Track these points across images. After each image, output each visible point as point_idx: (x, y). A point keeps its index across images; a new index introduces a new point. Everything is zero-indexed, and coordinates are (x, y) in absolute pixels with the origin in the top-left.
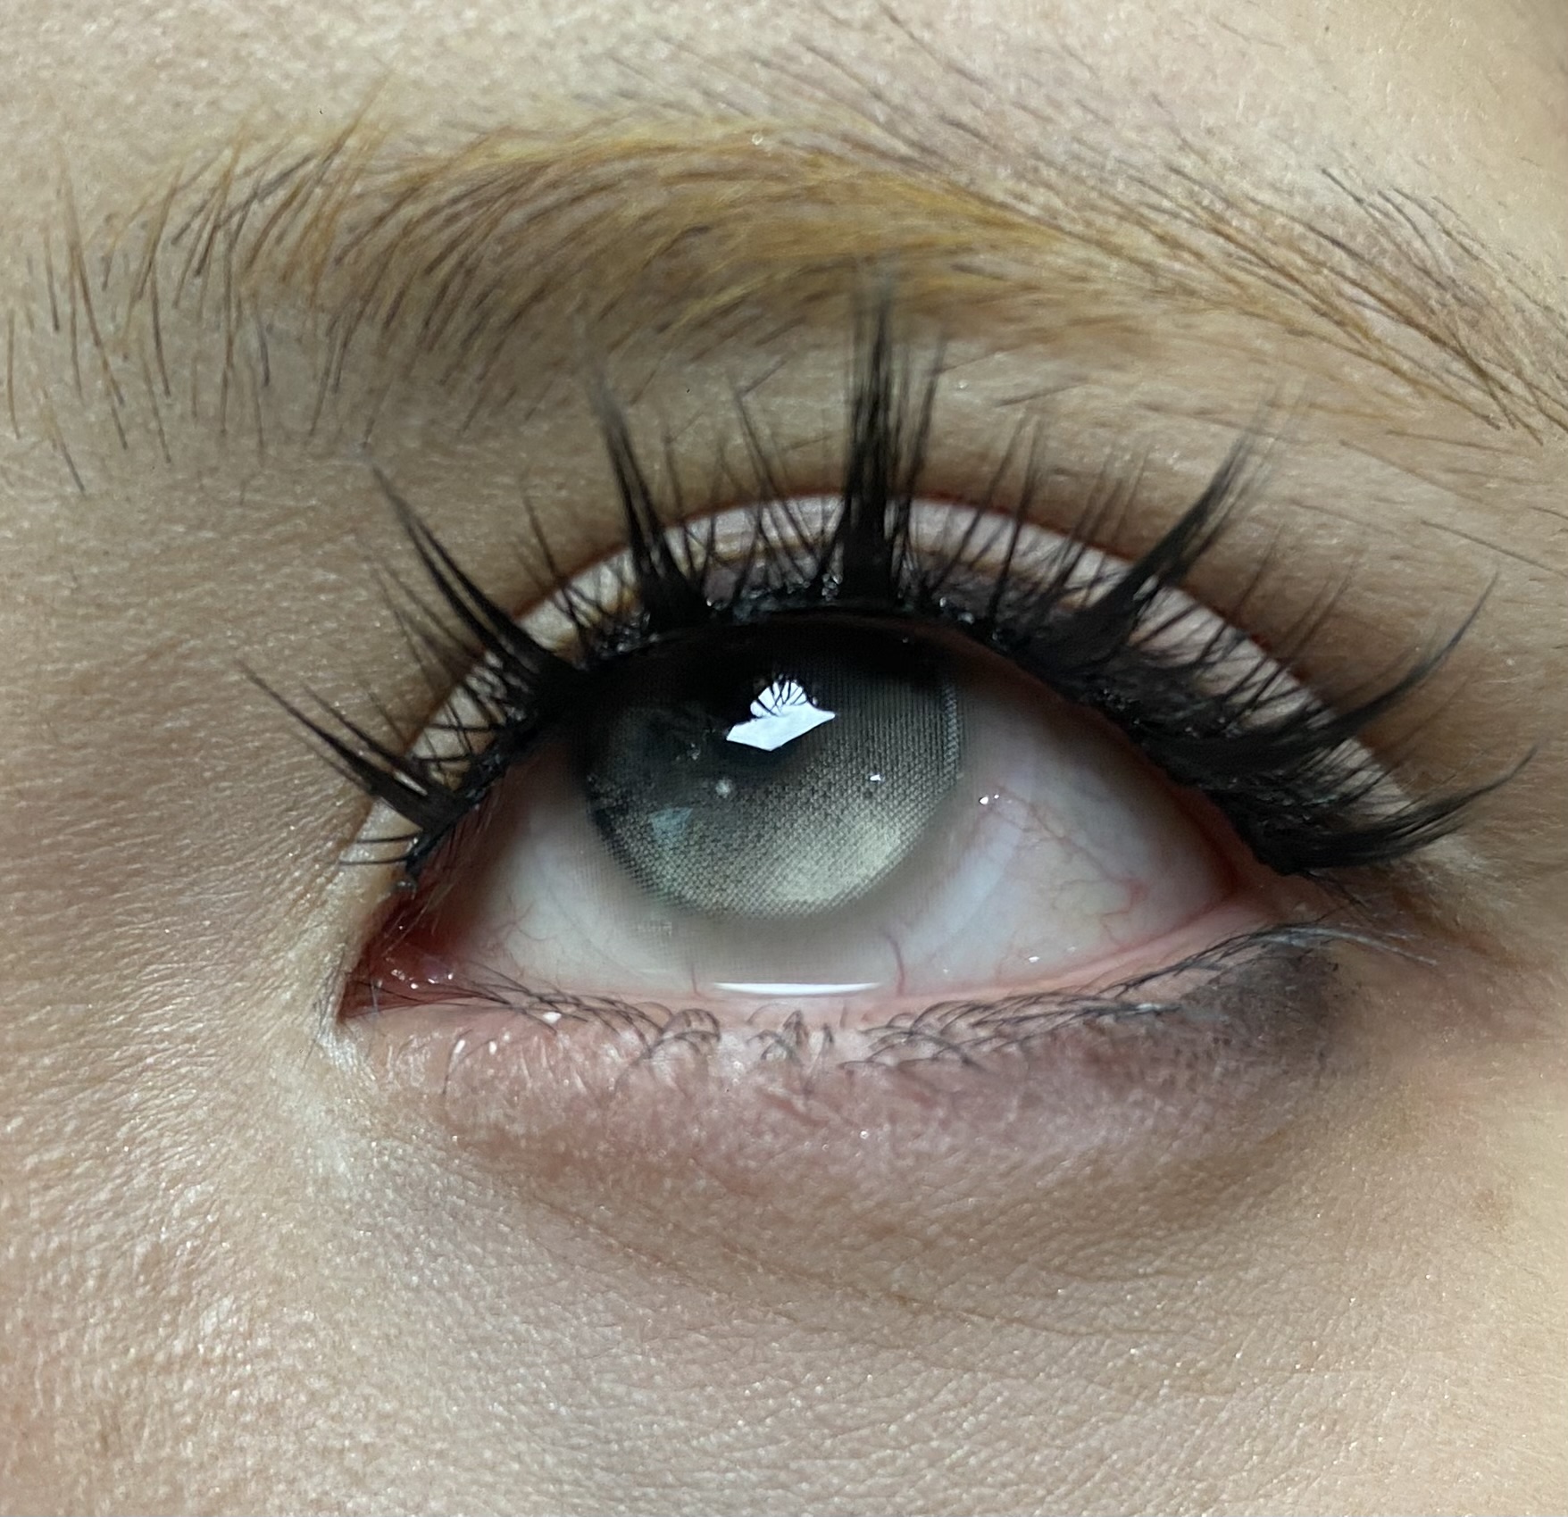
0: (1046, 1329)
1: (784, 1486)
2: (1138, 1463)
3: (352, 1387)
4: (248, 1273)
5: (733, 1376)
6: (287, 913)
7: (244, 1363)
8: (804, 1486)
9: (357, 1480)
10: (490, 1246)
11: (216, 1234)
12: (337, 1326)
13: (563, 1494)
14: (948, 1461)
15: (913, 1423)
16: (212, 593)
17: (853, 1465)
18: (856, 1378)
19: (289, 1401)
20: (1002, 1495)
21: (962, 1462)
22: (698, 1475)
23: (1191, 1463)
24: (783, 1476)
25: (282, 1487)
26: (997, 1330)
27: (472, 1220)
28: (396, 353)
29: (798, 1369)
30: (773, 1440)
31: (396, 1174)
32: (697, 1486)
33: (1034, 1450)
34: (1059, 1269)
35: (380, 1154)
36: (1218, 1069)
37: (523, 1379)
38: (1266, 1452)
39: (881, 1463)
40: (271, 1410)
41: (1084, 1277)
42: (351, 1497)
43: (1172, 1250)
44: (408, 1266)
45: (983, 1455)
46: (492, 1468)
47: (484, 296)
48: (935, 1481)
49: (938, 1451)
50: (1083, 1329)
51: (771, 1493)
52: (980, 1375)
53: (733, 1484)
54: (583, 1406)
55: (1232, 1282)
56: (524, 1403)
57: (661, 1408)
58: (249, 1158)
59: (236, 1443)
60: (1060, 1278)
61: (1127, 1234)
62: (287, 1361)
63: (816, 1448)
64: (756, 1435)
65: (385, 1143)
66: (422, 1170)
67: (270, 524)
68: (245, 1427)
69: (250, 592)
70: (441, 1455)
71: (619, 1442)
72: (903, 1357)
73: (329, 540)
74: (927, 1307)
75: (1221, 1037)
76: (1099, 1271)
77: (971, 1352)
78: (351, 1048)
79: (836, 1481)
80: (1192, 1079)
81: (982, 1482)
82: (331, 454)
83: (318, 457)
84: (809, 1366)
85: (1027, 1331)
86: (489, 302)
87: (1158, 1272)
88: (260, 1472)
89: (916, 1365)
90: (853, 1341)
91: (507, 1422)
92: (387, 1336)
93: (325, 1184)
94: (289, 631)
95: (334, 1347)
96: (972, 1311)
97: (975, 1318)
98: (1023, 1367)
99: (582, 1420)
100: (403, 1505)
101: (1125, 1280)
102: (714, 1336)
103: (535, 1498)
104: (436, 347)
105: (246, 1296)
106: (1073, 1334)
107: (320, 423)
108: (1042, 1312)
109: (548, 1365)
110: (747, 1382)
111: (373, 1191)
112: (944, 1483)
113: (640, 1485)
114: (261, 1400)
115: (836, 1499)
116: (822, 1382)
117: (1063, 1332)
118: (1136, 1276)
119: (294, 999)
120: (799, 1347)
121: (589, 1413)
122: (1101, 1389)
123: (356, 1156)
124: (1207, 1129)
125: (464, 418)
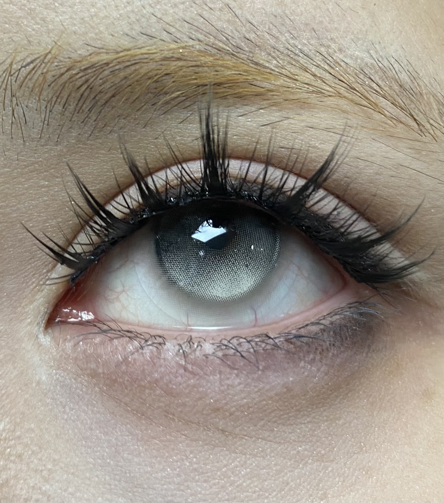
0: (271, 441)
1: (183, 491)
2: (300, 485)
3: (45, 450)
4: (14, 411)
5: (167, 454)
6: (30, 293)
7: (12, 440)
8: (189, 491)
9: (46, 480)
10: (90, 407)
11: (4, 397)
12: (41, 430)
13: (111, 489)
14: (236, 484)
15: (225, 472)
16: (8, 188)
17: (205, 485)
18: (207, 456)
19: (26, 453)
20: (254, 495)
21: (241, 485)
22: (155, 486)
23: (318, 485)
24: (182, 487)
25: (22, 481)
26: (254, 441)
27: (84, 399)
28: (67, 113)
29: (188, 453)
30: (179, 475)
31: (61, 382)
32: (154, 489)
33: (265, 480)
34: (275, 422)
35: (56, 374)
36: (330, 354)
37: (99, 451)
38: (344, 481)
39: (215, 484)
40: (20, 456)
41: (284, 425)
42: (44, 486)
43: (313, 415)
44: (64, 412)
45: (248, 482)
46: (89, 479)
47: (97, 95)
48: (231, 491)
49: (234, 481)
50: (282, 441)
51: (178, 492)
52: (248, 456)
53: (166, 490)
54: (118, 461)
55: (334, 425)
56: (100, 459)
57: (143, 464)
58: (15, 373)
59: (8, 466)
60: (275, 425)
61: (298, 410)
62: (25, 440)
63: (193, 479)
64: (174, 474)
65: (58, 371)
66: (69, 381)
67: (26, 166)
68: (11, 461)
69: (20, 188)
70: (73, 474)
71: (130, 473)
72: (222, 450)
73: (45, 171)
74: (230, 433)
75: (332, 343)
76: (288, 422)
77: (245, 448)
78: (48, 339)
79: (199, 489)
80: (321, 358)
81: (248, 491)
82: (46, 145)
83: (42, 146)
84: (191, 452)
85: (264, 441)
86: (97, 98)
87: (308, 422)
88: (15, 477)
89: (227, 452)
90: (206, 444)
91: (94, 465)
92: (57, 435)
93: (38, 383)
94: (32, 200)
95: (40, 436)
96: (245, 436)
97: (246, 438)
98: (262, 454)
99: (118, 466)
100: (61, 489)
101: (297, 425)
102: (161, 441)
103: (102, 489)
104: (81, 111)
105: (13, 418)
106: (279, 443)
107: (43, 135)
108: (269, 436)
109: (107, 447)
110: (171, 457)
111: (54, 387)
112: (235, 491)
113: (136, 487)
114: (16, 452)
115: (199, 496)
116: (196, 458)
117: (275, 443)
118: (301, 423)
119: (31, 321)
120: (188, 446)
121: (120, 464)
122: (288, 461)
123: (49, 374)
124: (326, 374)
125: (90, 133)
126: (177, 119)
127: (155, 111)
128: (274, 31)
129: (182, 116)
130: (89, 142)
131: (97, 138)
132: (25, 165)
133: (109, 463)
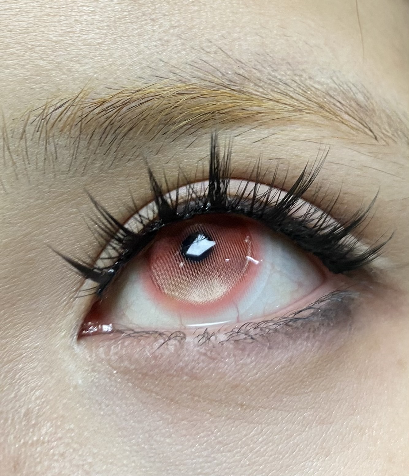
4: (54, 415)
9: (88, 473)
12: (80, 428)
18: (229, 430)
26: (268, 412)
35: (91, 377)
41: (291, 395)
44: (100, 409)
47: (117, 130)
49: (253, 447)
50: (291, 409)
52: (263, 425)
54: (151, 445)
56: (135, 445)
57: (174, 443)
59: (52, 465)
63: (218, 450)
64: (201, 448)
65: (92, 374)
75: (321, 323)
76: (294, 393)
77: (260, 419)
79: (224, 459)
80: (314, 336)
82: (74, 177)
83: (71, 178)
85: (276, 411)
86: (117, 132)
87: (311, 391)
93: (76, 387)
98: (275, 422)
102: (189, 421)
104: (103, 144)
105: (54, 422)
106: (288, 411)
107: (71, 168)
108: (279, 405)
117: (285, 411)
119: (65, 335)
121: (153, 447)
123: (84, 378)
125: (111, 163)
126: (185, 144)
127: (166, 139)
128: (259, 67)
129: (189, 141)
130: (110, 171)
131: (117, 167)
132: (56, 196)
133: (144, 448)
